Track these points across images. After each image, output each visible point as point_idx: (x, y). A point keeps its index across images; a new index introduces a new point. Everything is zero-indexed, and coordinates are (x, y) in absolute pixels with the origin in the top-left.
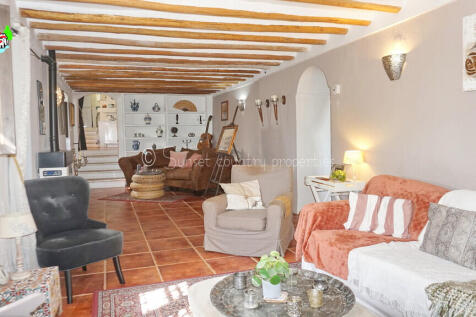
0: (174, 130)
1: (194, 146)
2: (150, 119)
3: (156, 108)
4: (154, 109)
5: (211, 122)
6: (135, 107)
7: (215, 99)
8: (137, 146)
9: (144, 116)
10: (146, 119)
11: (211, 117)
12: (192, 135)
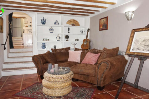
0: (67, 37)
1: (79, 47)
2: (53, 30)
3: (56, 23)
4: (55, 23)
5: (89, 32)
6: (44, 22)
7: (91, 18)
8: (44, 46)
9: (49, 28)
10: (50, 29)
11: (89, 29)
12: (77, 40)
